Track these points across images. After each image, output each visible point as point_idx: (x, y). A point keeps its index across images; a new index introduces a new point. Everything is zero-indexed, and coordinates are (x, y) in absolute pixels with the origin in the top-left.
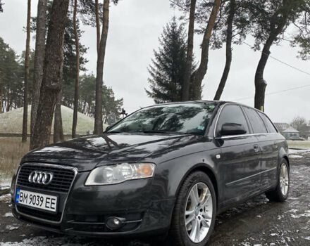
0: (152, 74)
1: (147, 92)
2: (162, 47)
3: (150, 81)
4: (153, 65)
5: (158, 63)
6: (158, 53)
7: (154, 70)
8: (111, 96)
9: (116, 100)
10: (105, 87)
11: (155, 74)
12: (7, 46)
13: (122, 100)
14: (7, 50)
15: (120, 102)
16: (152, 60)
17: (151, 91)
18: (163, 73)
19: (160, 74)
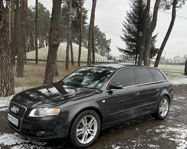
0: (125, 27)
1: (122, 37)
2: (132, 9)
3: (123, 31)
4: (126, 21)
5: (129, 19)
6: (129, 13)
7: (126, 24)
8: (104, 38)
9: (107, 40)
10: (100, 32)
11: (126, 26)
12: (45, 9)
13: (110, 40)
14: (45, 11)
15: (109, 41)
16: (125, 17)
17: (124, 37)
18: (132, 26)
19: (130, 27)
